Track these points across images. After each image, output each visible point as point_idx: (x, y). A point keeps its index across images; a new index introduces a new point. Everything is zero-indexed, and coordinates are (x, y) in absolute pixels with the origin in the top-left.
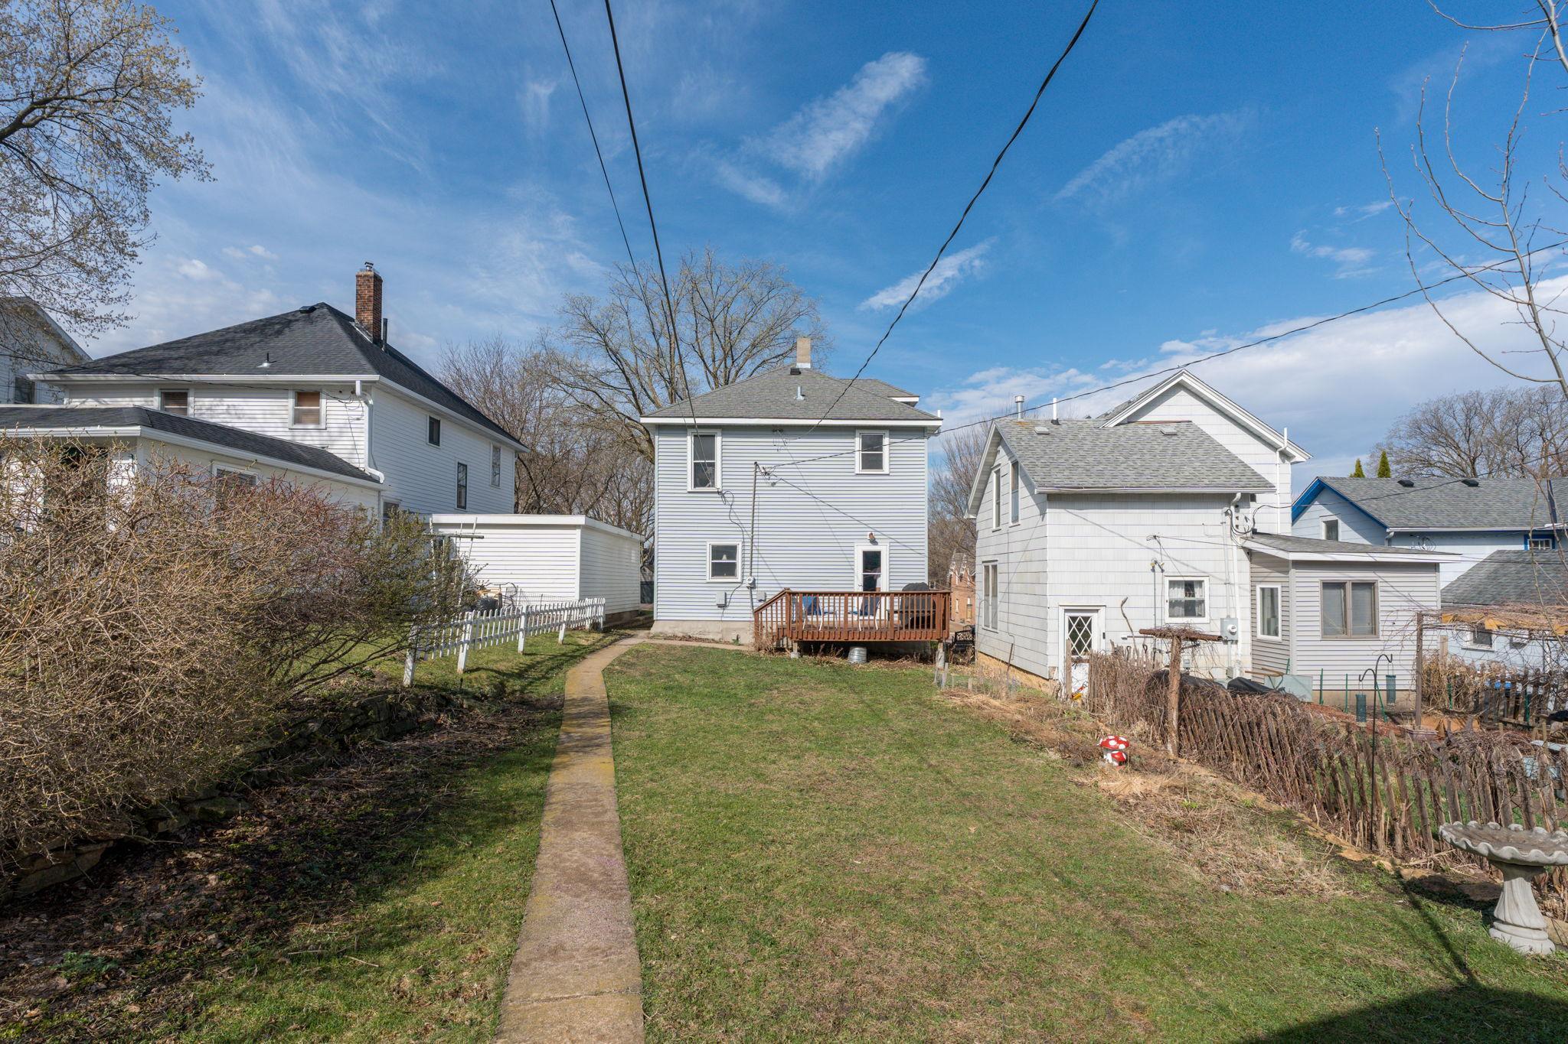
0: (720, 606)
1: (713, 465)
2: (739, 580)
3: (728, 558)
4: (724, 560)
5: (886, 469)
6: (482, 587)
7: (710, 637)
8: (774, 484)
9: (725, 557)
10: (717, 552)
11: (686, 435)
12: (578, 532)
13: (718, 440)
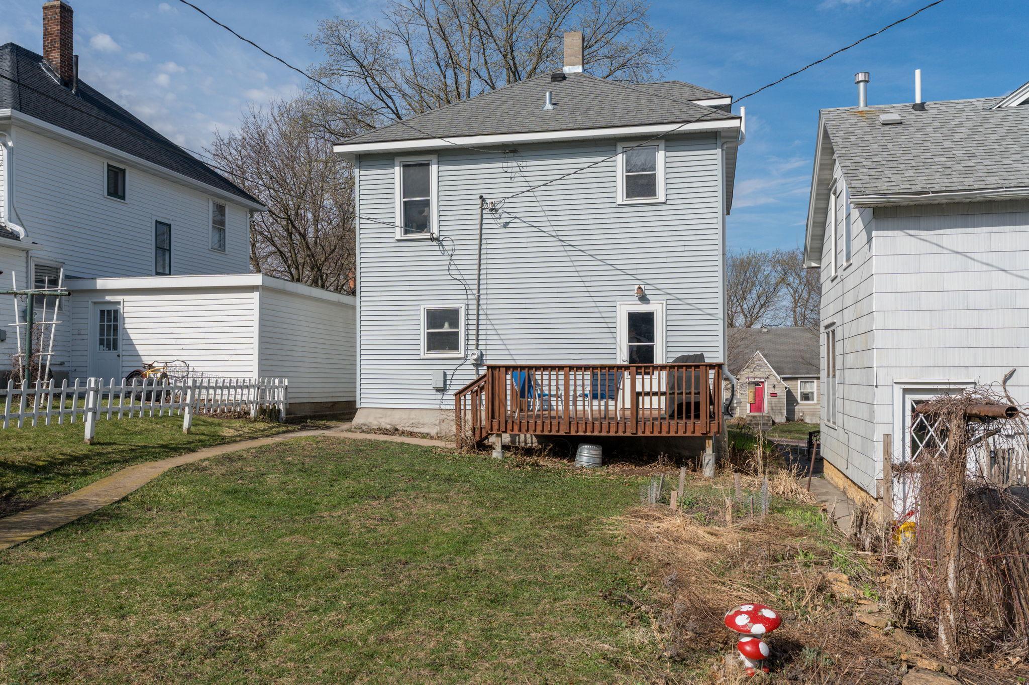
0: (438, 390)
1: (427, 203)
2: (462, 355)
3: (451, 326)
4: (446, 328)
5: (661, 196)
6: (150, 366)
7: (425, 430)
8: (506, 225)
9: (446, 325)
10: (436, 318)
11: (392, 166)
12: (256, 295)
13: (434, 169)
